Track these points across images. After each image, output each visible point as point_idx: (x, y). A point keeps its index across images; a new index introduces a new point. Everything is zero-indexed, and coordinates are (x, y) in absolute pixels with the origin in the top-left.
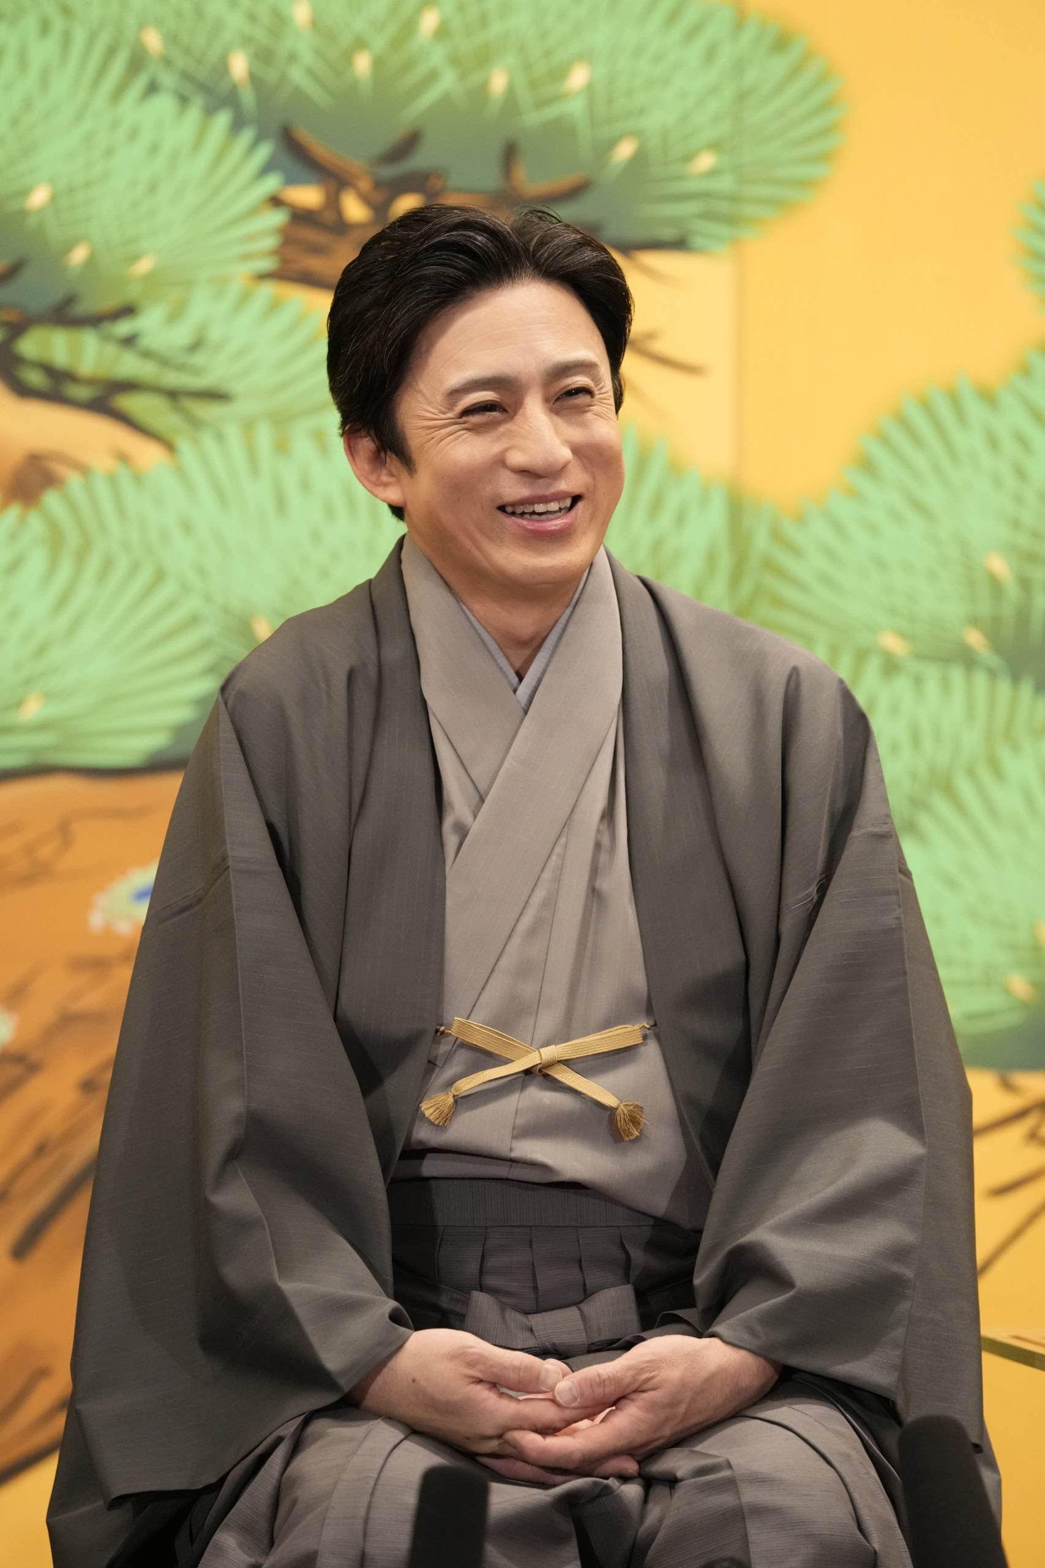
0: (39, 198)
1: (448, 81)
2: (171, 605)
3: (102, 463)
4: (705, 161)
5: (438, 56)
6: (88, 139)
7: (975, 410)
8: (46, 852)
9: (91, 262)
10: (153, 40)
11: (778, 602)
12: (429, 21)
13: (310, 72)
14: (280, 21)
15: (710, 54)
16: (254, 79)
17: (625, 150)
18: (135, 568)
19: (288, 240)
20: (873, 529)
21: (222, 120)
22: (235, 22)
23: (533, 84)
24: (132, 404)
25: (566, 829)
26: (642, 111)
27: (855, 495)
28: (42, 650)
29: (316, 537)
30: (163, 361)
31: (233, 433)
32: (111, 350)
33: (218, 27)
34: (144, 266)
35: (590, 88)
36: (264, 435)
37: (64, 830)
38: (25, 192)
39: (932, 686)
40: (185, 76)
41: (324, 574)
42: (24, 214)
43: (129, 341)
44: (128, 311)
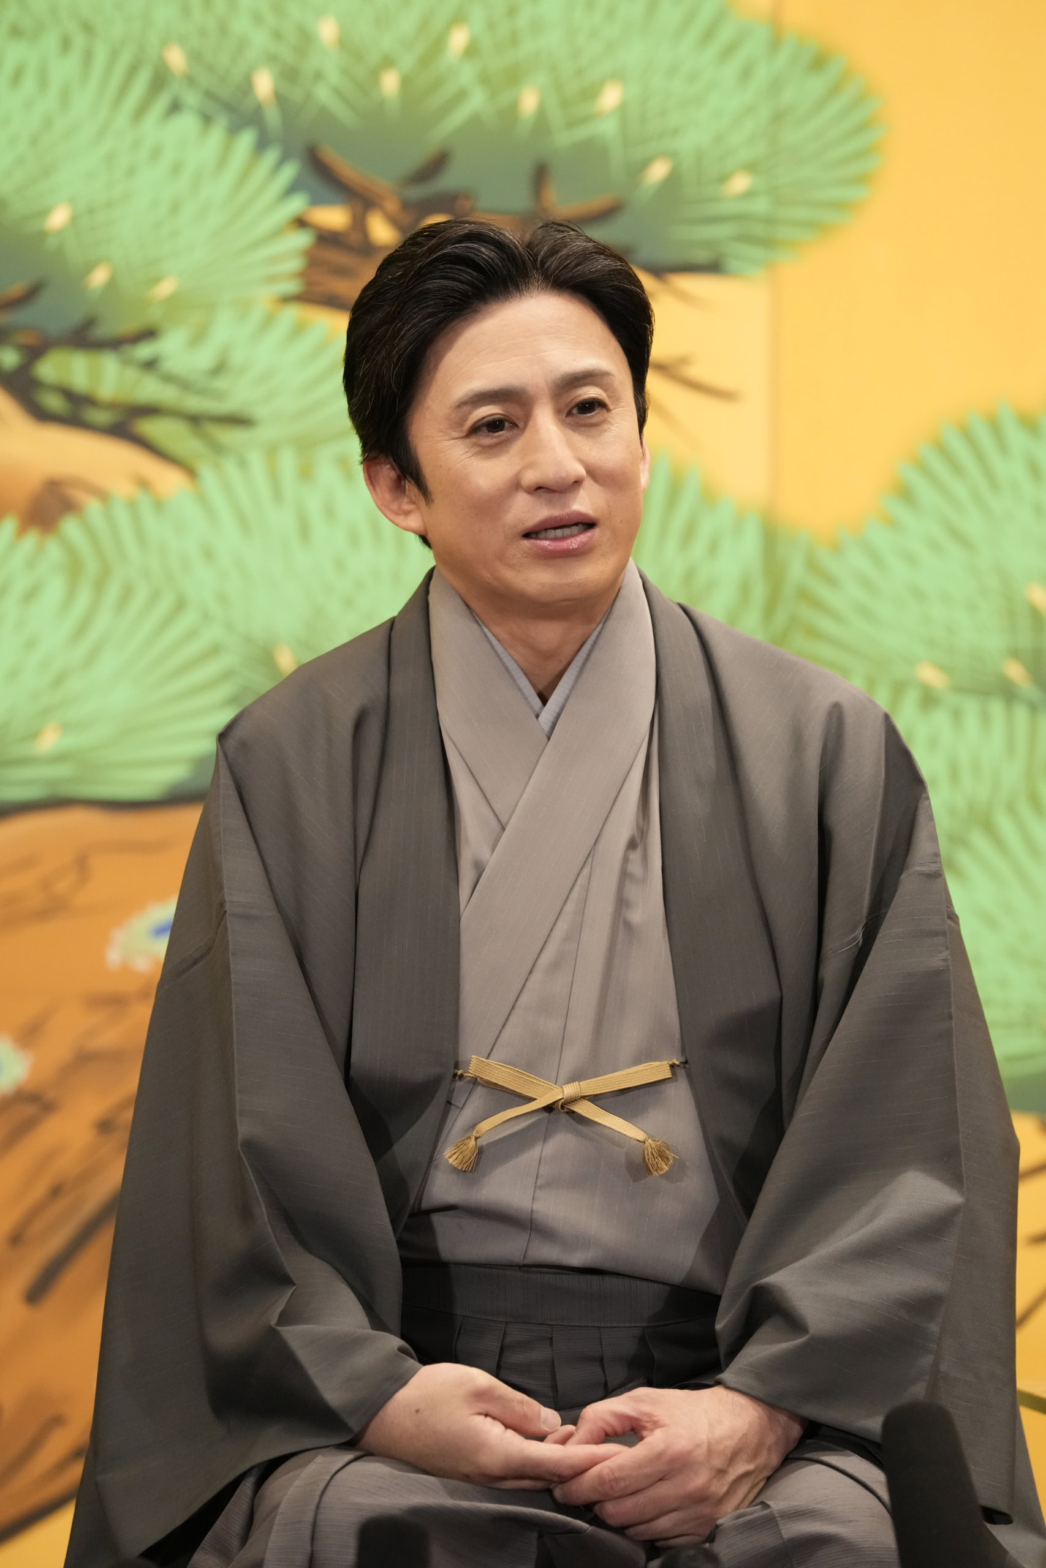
0: (58, 218)
1: (477, 101)
2: (191, 634)
3: (121, 489)
4: (740, 183)
5: (466, 75)
6: (110, 158)
7: (1016, 438)
8: (62, 886)
9: (112, 284)
10: (176, 58)
11: (813, 633)
12: (458, 39)
13: (337, 91)
14: (306, 39)
15: (746, 74)
16: (280, 98)
17: (658, 172)
18: (155, 596)
19: (314, 262)
20: (910, 559)
21: (246, 140)
22: (260, 40)
23: (565, 104)
24: (153, 429)
25: (590, 860)
26: (675, 132)
27: (892, 524)
28: (60, 680)
29: (340, 565)
30: (185, 385)
31: (256, 459)
32: (131, 374)
33: (242, 45)
34: (166, 288)
35: (622, 109)
36: (288, 461)
37: (81, 865)
38: (45, 213)
39: (971, 720)
40: (209, 95)
41: (349, 603)
42: (43, 235)
43: (150, 365)
44: (149, 334)
